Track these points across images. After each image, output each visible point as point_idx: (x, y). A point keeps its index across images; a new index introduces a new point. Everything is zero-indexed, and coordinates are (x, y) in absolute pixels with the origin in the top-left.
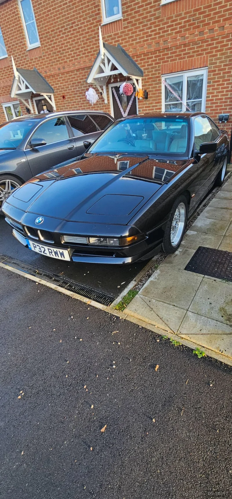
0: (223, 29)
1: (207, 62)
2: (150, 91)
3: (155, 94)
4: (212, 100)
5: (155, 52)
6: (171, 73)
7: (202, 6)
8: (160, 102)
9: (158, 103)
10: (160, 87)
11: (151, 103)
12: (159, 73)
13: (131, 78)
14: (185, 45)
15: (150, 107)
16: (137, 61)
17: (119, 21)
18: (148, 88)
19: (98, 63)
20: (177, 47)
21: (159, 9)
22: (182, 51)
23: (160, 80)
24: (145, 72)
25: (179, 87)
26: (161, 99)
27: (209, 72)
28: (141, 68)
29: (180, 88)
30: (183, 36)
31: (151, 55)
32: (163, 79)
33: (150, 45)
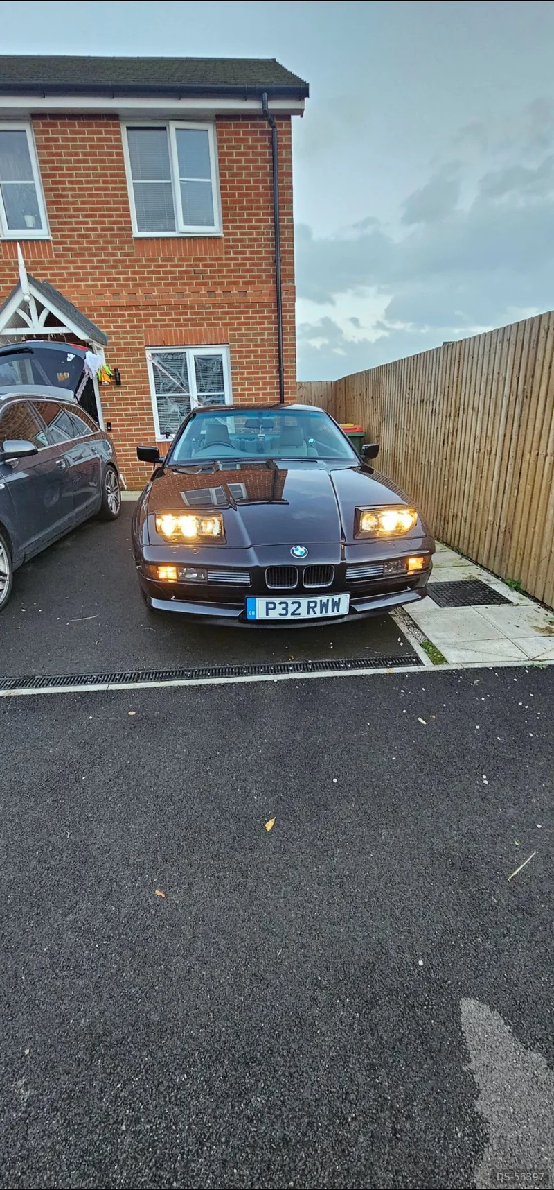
0: (246, 296)
1: (226, 337)
2: (124, 372)
3: (135, 377)
4: (243, 395)
5: (128, 308)
6: (164, 346)
7: (208, 257)
8: (149, 393)
9: (144, 393)
10: (146, 366)
11: (129, 393)
12: (140, 343)
13: (90, 344)
14: (185, 306)
15: (127, 399)
16: (90, 316)
17: (43, 241)
18: (122, 366)
19: (13, 307)
20: (171, 307)
21: (130, 242)
22: (182, 314)
23: (144, 355)
24: (110, 338)
25: (179, 369)
26: (148, 387)
27: (232, 352)
28: (102, 330)
29: (183, 371)
30: (180, 293)
31: (120, 311)
32: (148, 353)
33: (116, 294)
